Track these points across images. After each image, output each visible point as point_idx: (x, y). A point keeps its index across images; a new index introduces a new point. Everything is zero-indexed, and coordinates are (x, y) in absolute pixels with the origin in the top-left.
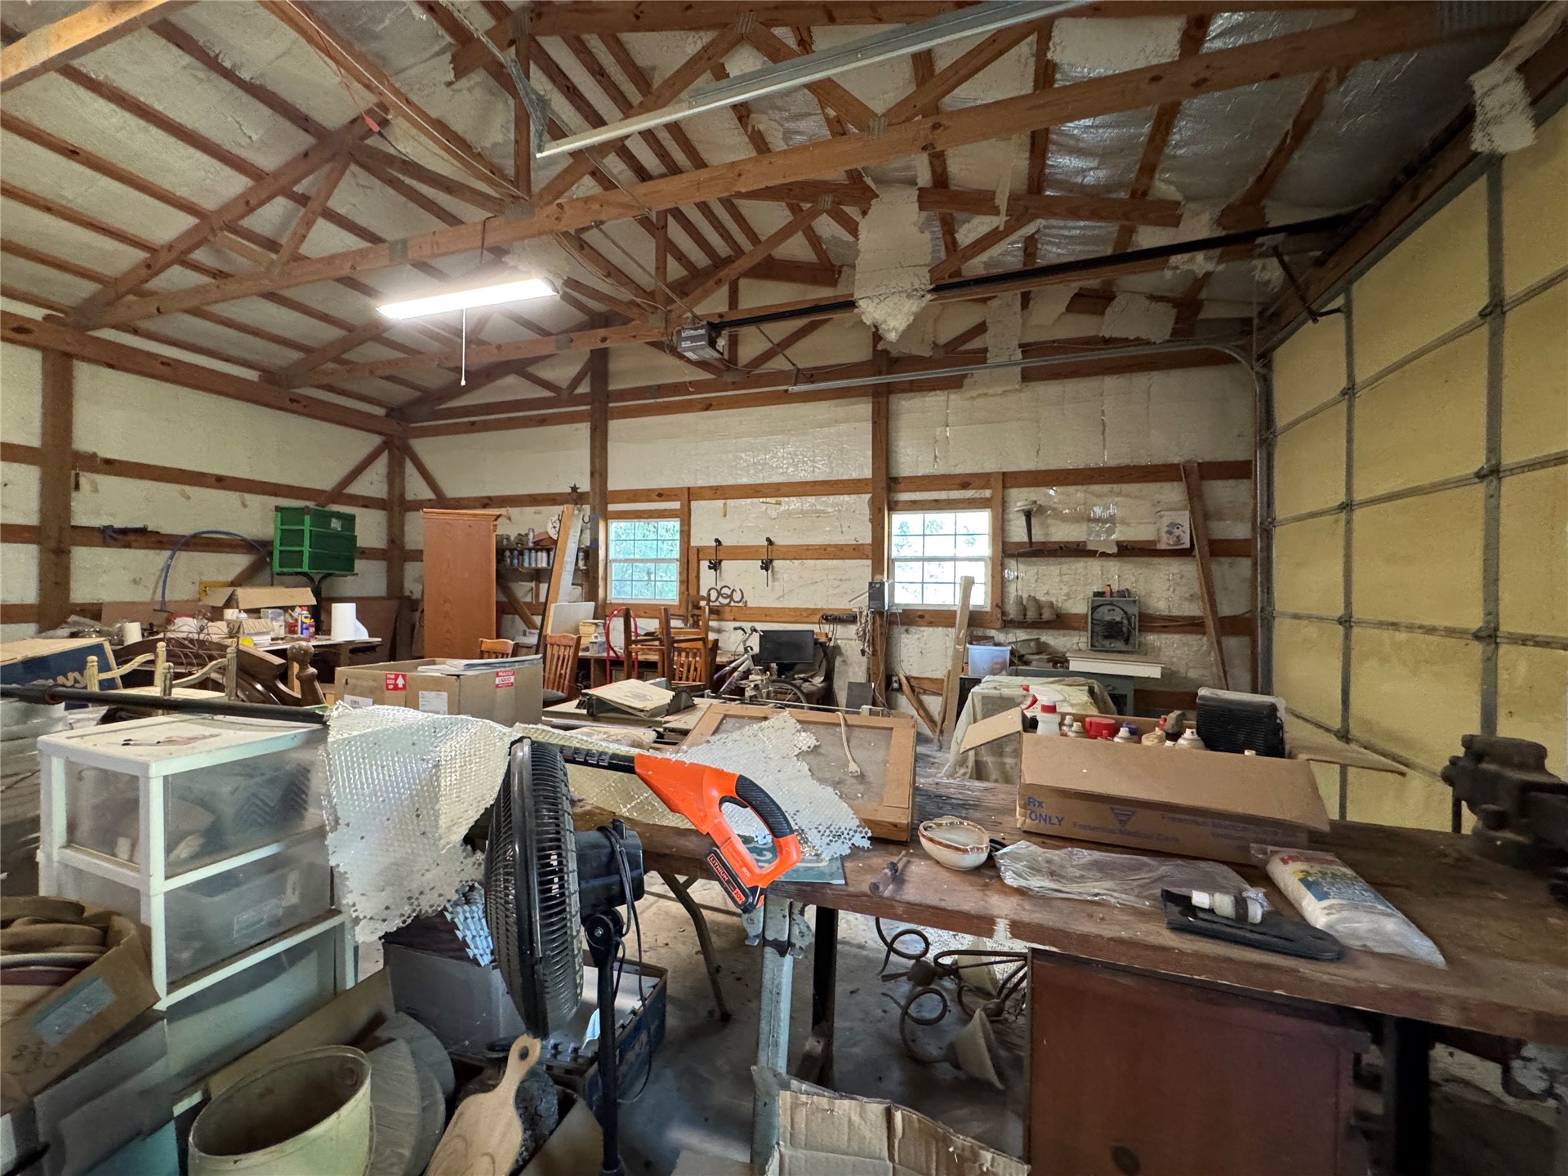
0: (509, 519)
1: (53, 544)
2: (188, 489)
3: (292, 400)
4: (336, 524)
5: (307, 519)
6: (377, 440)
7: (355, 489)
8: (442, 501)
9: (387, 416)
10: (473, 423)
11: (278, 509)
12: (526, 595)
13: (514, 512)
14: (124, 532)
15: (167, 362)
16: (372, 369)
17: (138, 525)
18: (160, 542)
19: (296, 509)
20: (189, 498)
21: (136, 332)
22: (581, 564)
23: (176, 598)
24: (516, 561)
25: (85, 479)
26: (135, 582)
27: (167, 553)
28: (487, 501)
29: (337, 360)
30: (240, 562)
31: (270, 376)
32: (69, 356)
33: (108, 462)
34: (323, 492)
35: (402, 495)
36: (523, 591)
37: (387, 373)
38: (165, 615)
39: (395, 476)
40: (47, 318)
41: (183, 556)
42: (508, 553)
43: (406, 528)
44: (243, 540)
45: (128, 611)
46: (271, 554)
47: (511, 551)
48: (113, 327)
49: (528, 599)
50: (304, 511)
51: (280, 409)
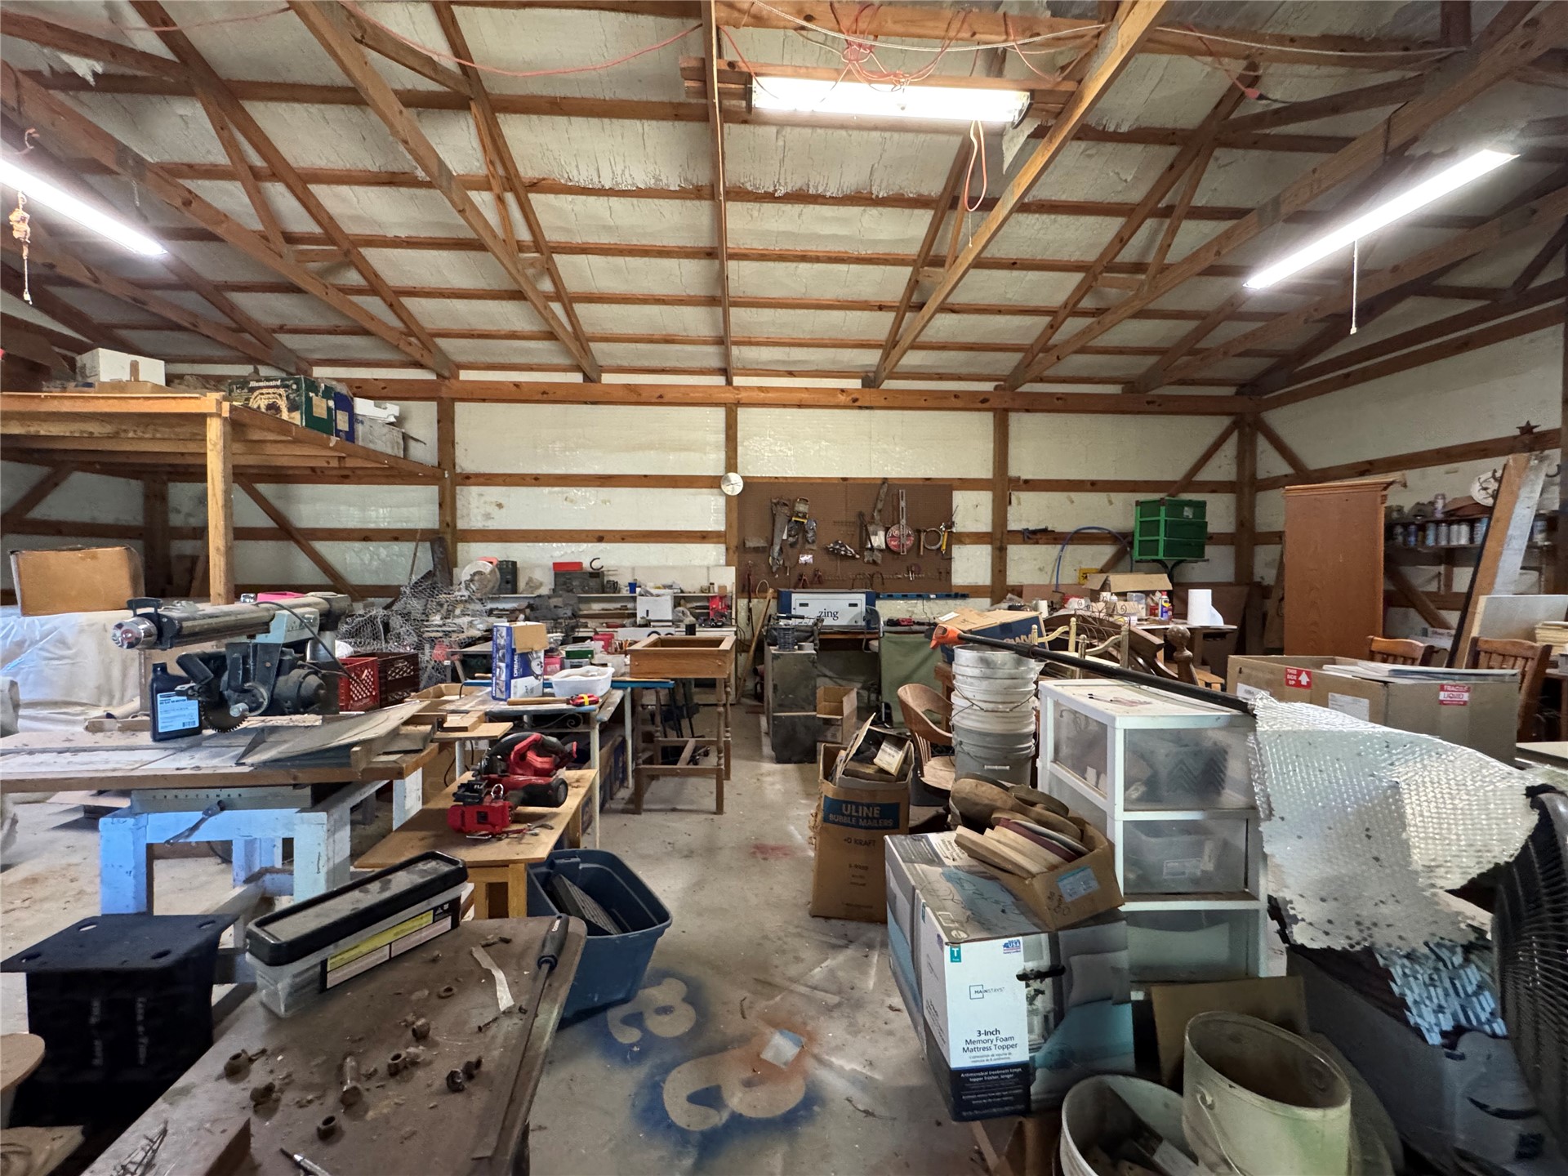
0: (1405, 485)
1: (998, 544)
2: (1073, 495)
3: (1148, 403)
4: (1188, 512)
5: (1163, 509)
6: (1225, 421)
7: (1204, 475)
8: (1302, 475)
9: (1237, 393)
10: (1348, 375)
11: (1138, 503)
12: (1430, 581)
13: (1412, 475)
14: (1035, 532)
15: (1060, 397)
16: (1226, 350)
17: (1042, 526)
18: (1055, 539)
19: (1154, 501)
20: (1072, 502)
21: (1041, 380)
22: (1539, 538)
23: (1066, 582)
24: (1412, 539)
25: (1015, 496)
26: (1041, 570)
27: (1059, 547)
28: (1368, 467)
29: (1193, 352)
30: (1106, 552)
31: (1132, 386)
32: (1007, 410)
33: (1026, 482)
34: (1175, 482)
35: (1253, 475)
36: (1424, 578)
37: (1241, 349)
38: (1059, 595)
39: (1246, 455)
40: (996, 388)
41: (1069, 548)
42: (1399, 530)
43: (1258, 509)
44: (1110, 532)
45: (1039, 591)
46: (1131, 544)
47: (1406, 526)
48: (1031, 381)
49: (1433, 587)
50: (1161, 502)
51: (1139, 413)
